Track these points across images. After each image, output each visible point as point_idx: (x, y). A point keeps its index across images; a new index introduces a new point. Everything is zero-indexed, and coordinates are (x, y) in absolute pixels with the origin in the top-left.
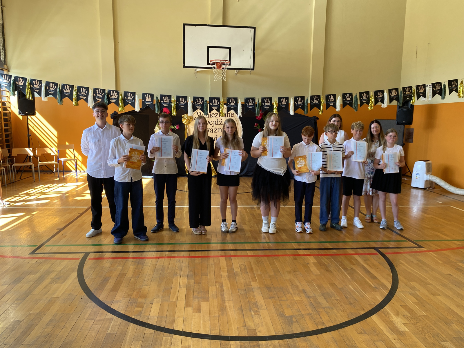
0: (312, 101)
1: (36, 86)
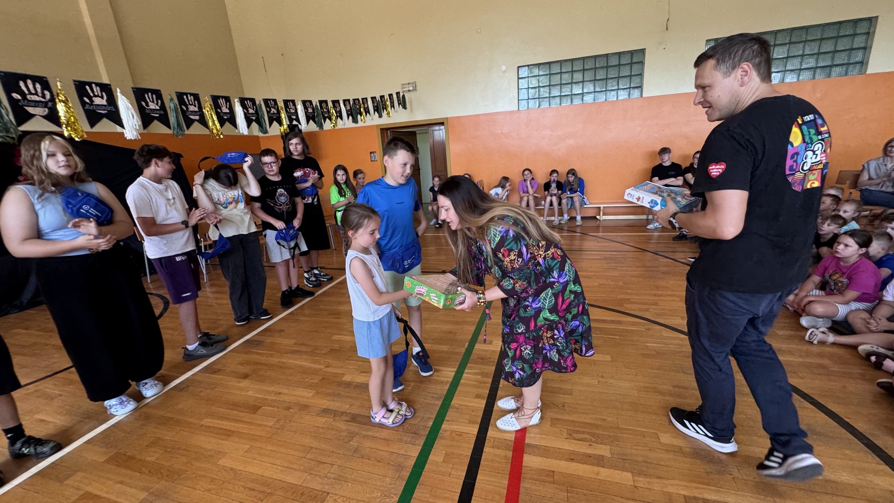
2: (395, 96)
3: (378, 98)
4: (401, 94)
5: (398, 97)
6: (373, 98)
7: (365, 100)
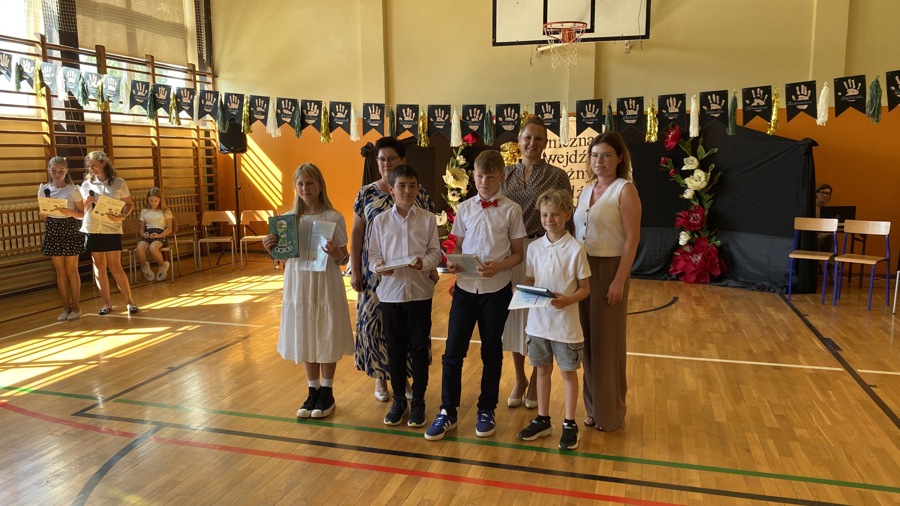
0: (748, 102)
1: (185, 100)
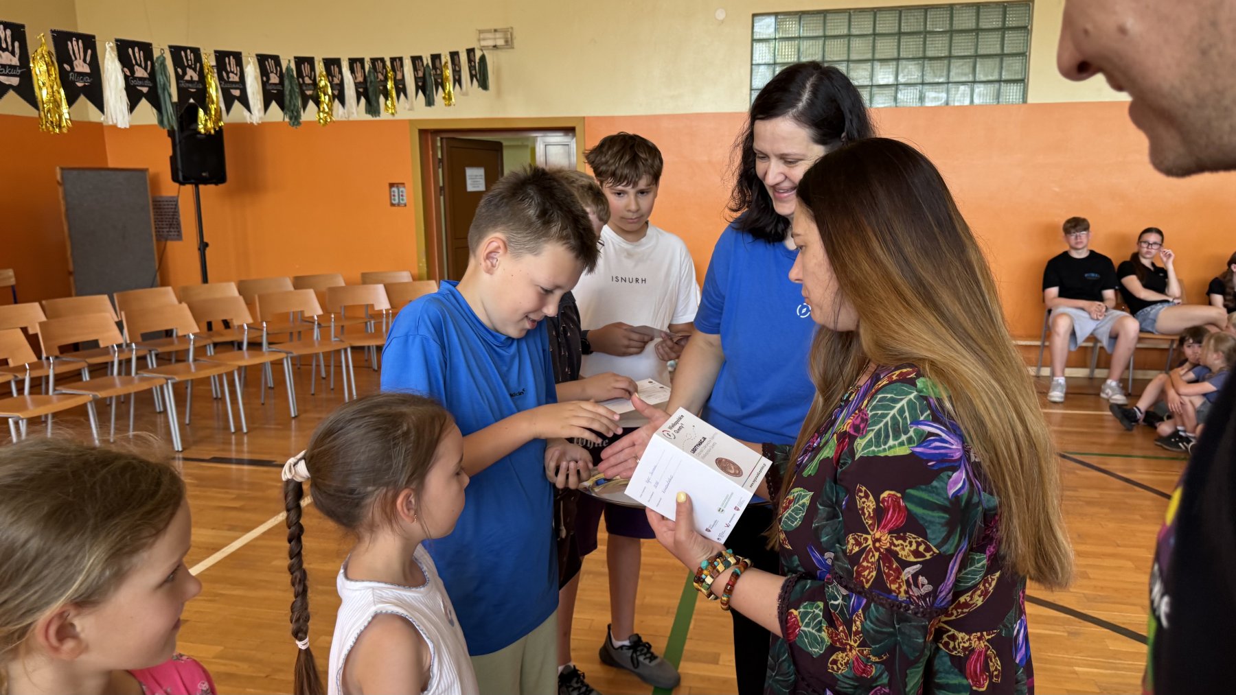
0: (179, 72)
2: (463, 58)
3: (427, 60)
4: (478, 54)
5: (470, 60)
6: (416, 60)
7: (399, 63)
